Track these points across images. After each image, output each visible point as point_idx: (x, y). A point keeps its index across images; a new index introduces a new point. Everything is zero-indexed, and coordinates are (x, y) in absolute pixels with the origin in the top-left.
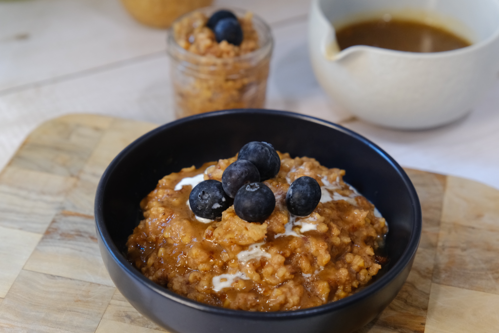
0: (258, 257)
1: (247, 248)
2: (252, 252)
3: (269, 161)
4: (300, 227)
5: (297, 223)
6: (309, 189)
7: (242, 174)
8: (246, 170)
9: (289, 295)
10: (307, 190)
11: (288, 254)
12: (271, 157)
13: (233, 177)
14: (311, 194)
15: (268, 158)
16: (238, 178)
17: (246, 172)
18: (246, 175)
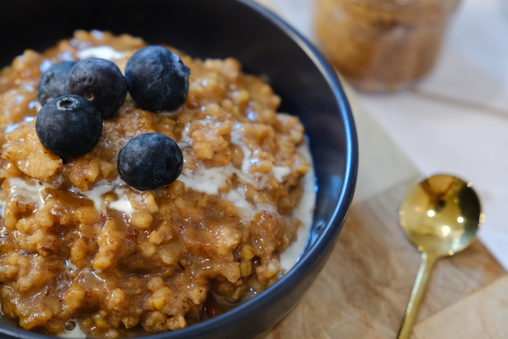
0: (30, 199)
1: (27, 178)
2: (31, 188)
3: (149, 86)
4: (116, 198)
5: (119, 191)
6: (144, 156)
7: (84, 79)
8: (94, 77)
9: (22, 272)
10: (140, 155)
11: (63, 221)
12: (156, 81)
13: (74, 76)
14: (141, 164)
15: (151, 81)
16: (77, 82)
17: (90, 80)
18: (90, 84)
